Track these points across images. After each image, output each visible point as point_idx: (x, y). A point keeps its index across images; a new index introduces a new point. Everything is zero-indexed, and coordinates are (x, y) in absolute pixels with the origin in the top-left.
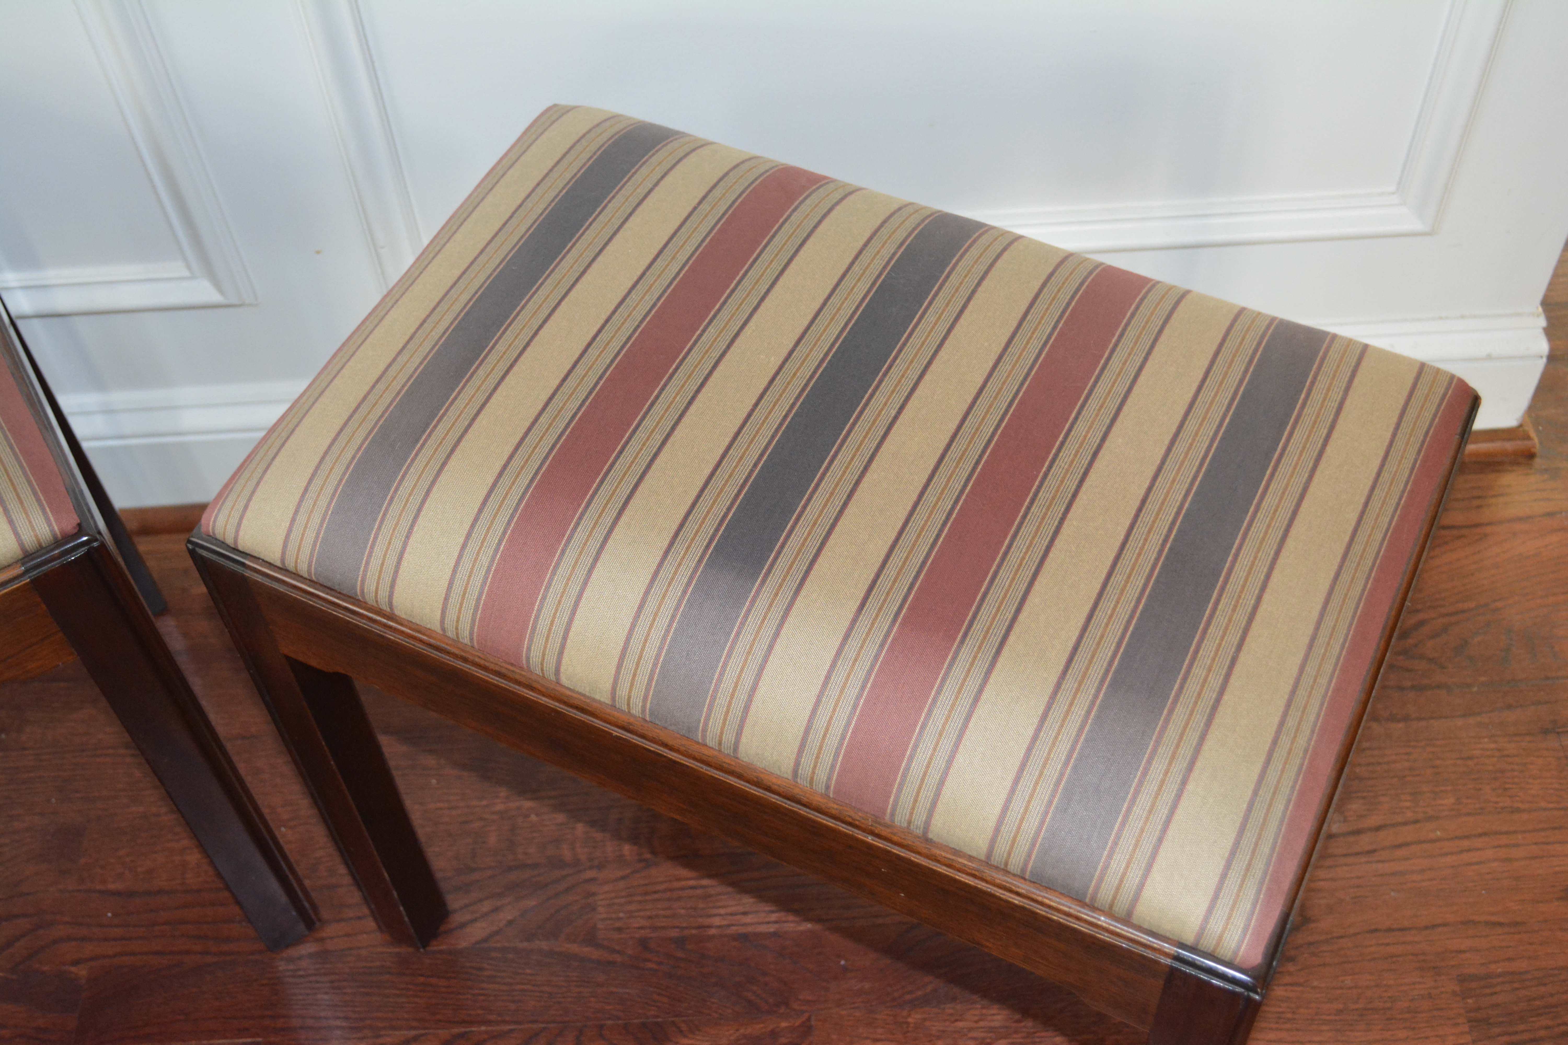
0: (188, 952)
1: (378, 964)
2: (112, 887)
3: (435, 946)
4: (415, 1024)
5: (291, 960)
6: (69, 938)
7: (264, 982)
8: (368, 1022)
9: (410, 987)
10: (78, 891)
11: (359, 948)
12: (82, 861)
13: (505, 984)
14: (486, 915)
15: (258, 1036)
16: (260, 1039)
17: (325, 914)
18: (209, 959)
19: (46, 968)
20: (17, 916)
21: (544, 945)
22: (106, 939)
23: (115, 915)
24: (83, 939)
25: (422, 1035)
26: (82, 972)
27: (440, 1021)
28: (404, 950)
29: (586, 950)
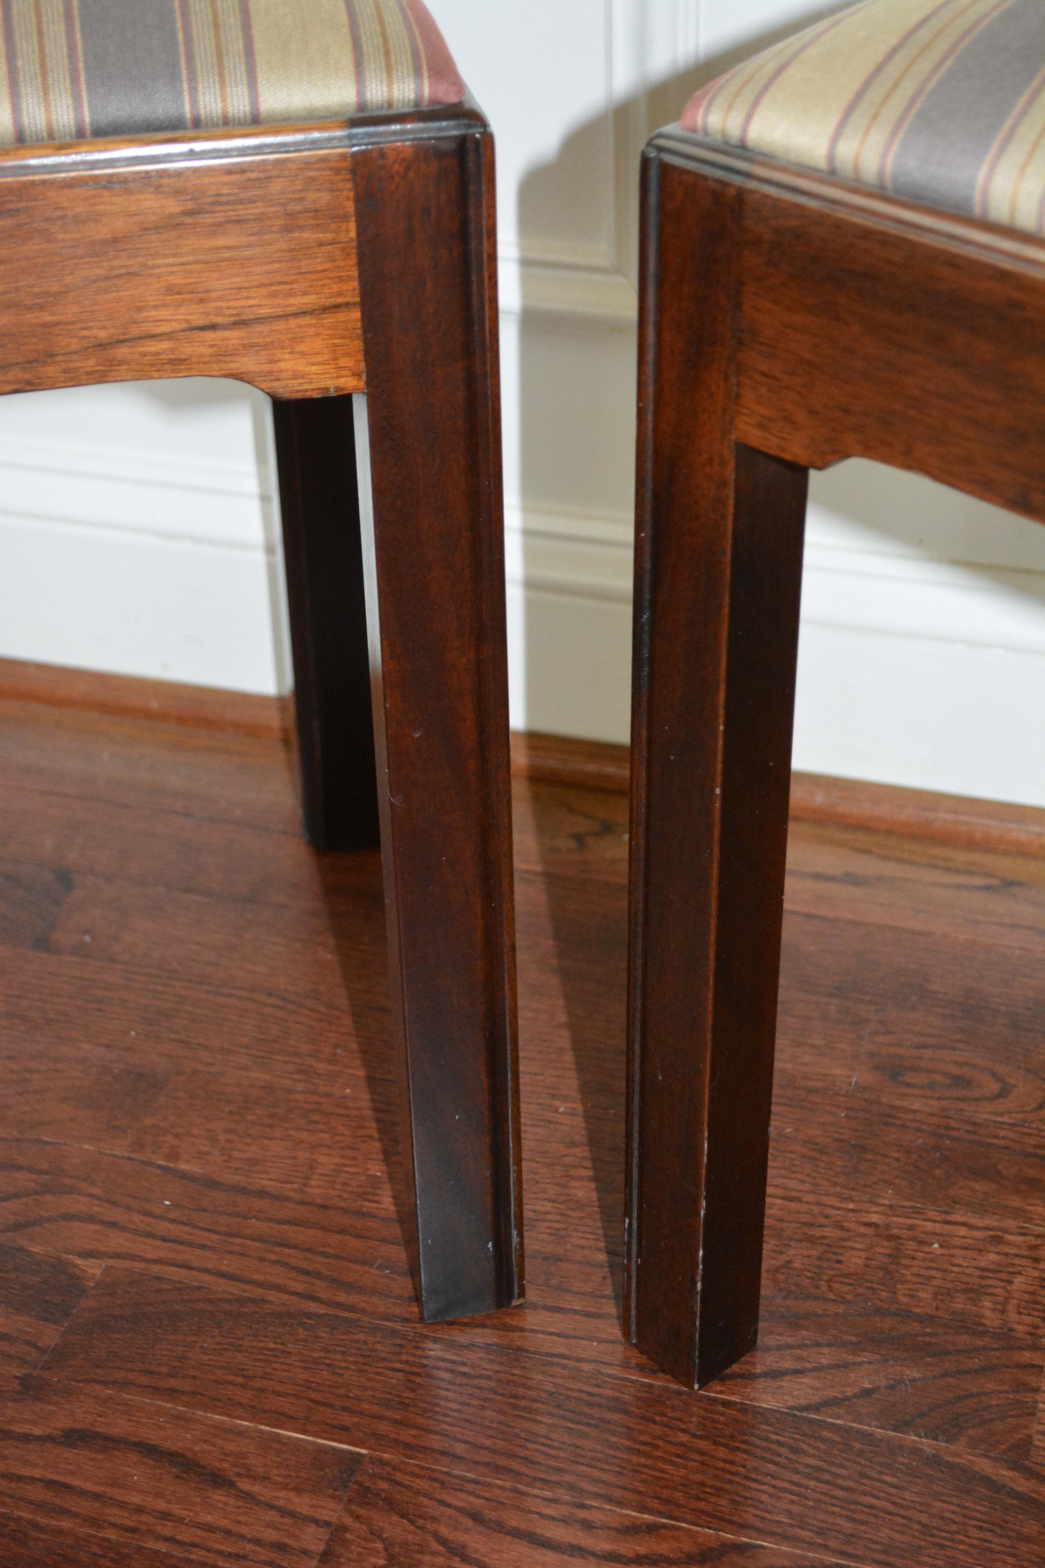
0: (279, 1288)
1: (610, 1393)
2: (183, 1166)
3: (715, 1391)
4: (655, 1504)
5: (452, 1345)
6: (91, 1219)
7: (397, 1365)
8: (568, 1478)
9: (660, 1443)
10: (129, 1158)
11: (579, 1360)
12: (148, 1121)
13: (842, 1488)
14: (819, 1369)
15: (362, 1444)
16: (364, 1451)
17: (532, 1295)
18: (313, 1307)
19: (36, 1249)
20: (19, 1168)
21: (926, 1444)
22: (151, 1235)
23: (176, 1205)
24: (113, 1225)
25: (664, 1526)
26: (93, 1269)
27: (703, 1512)
28: (659, 1382)
29: (1006, 1475)
